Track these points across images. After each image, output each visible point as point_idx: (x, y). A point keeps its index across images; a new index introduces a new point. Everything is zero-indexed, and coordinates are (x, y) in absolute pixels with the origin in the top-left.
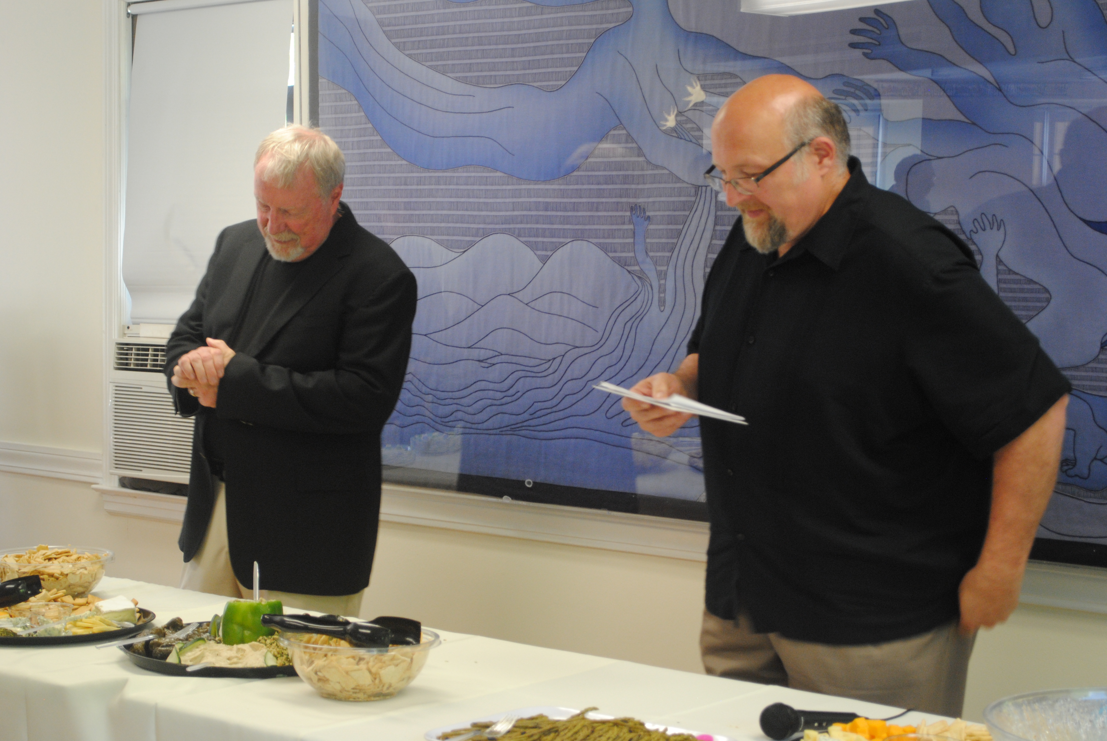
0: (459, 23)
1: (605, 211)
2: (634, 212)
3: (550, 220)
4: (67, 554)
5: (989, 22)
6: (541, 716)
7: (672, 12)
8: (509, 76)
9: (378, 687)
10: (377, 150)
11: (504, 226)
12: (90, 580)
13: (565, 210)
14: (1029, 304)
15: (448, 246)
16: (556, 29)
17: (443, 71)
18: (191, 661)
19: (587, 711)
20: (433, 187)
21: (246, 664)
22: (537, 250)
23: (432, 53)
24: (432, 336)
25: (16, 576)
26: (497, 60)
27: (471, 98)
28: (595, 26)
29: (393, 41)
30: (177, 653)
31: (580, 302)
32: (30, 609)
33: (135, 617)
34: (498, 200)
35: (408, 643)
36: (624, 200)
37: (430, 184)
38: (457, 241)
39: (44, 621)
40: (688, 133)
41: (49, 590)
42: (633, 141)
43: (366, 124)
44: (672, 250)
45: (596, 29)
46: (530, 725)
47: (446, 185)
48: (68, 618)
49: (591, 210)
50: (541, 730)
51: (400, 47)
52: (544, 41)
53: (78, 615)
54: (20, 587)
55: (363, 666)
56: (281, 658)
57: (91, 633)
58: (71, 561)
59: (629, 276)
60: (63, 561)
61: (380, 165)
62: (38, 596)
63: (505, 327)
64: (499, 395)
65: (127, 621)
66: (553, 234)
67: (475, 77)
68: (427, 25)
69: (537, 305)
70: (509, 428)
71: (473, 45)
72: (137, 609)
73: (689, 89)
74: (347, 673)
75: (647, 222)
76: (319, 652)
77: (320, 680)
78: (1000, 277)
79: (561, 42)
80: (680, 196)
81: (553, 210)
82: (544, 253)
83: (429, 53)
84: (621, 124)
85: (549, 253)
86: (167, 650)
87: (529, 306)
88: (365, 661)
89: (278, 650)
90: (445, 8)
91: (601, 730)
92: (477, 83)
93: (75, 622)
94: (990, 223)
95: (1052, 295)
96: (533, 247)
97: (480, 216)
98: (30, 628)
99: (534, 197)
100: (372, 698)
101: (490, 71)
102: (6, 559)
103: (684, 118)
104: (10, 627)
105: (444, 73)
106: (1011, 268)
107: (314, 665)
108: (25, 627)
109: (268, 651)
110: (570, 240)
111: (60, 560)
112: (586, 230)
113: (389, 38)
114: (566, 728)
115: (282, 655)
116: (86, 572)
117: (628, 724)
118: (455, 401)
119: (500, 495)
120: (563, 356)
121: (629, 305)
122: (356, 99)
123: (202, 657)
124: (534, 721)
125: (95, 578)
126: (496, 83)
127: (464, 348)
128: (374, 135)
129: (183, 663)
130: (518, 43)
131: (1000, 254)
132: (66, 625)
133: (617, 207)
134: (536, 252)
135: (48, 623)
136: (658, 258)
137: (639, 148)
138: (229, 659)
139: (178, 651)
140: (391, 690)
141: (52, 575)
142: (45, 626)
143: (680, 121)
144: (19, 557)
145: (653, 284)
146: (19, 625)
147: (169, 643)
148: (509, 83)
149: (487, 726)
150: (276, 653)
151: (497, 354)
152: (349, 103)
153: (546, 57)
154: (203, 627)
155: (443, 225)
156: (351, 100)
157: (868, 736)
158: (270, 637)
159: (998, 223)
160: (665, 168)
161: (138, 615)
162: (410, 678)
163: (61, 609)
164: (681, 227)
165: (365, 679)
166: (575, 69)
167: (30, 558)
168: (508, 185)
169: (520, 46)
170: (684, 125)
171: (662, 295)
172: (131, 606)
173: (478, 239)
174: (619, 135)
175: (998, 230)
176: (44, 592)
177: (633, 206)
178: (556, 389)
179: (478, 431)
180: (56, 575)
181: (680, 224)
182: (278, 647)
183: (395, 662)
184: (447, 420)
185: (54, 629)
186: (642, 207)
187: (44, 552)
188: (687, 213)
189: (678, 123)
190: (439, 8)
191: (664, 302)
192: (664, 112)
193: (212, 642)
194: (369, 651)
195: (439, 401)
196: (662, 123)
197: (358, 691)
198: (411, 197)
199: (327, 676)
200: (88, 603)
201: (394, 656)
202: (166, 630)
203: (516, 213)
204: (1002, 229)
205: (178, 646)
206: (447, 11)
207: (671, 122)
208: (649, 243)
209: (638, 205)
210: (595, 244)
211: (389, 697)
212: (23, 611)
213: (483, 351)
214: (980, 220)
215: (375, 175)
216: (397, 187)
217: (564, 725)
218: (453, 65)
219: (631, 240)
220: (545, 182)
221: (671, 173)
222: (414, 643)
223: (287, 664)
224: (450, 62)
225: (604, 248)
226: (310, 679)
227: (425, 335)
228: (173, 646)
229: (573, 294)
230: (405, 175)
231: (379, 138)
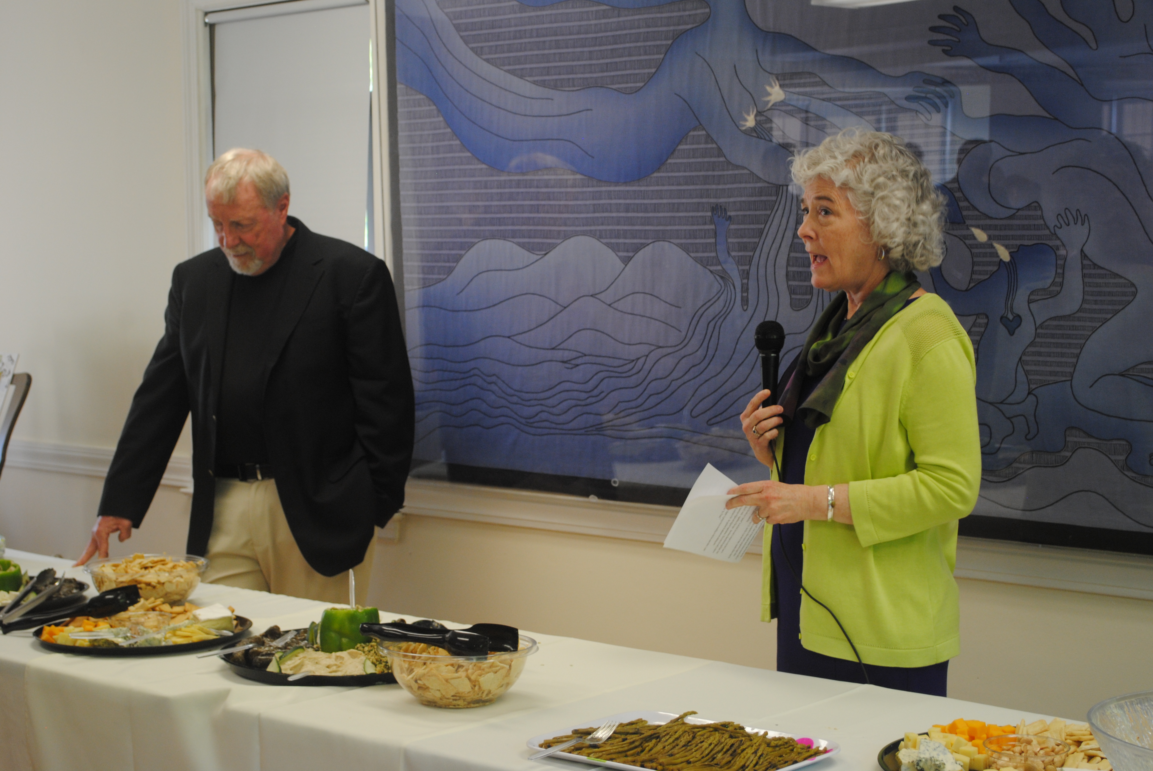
0: (535, 27)
1: (686, 211)
2: (715, 212)
3: (630, 221)
4: (163, 562)
5: (1070, 17)
6: (640, 721)
7: (750, 12)
8: (587, 78)
9: (478, 694)
10: (457, 155)
11: (585, 228)
12: (187, 587)
13: (646, 211)
14: (1115, 298)
15: (530, 248)
16: (633, 31)
17: (521, 75)
18: (291, 670)
19: (686, 715)
20: (513, 190)
21: (346, 672)
22: (619, 251)
23: (509, 57)
24: (515, 338)
25: (114, 586)
26: (575, 63)
27: (550, 101)
28: (672, 28)
29: (471, 45)
30: (277, 662)
31: (662, 302)
32: (129, 618)
33: (232, 624)
34: (579, 202)
35: (506, 650)
36: (704, 200)
37: (511, 187)
38: (539, 243)
39: (144, 631)
40: (768, 133)
41: (147, 599)
42: (713, 141)
43: (445, 128)
44: (754, 250)
45: (674, 30)
46: (631, 731)
47: (526, 187)
48: (167, 627)
49: (672, 212)
50: (642, 736)
51: (478, 52)
52: (621, 43)
53: (177, 625)
54: (119, 598)
55: (462, 673)
56: (380, 665)
57: (190, 642)
58: (167, 570)
59: (712, 276)
60: (160, 570)
61: (460, 170)
62: (137, 605)
63: (588, 327)
64: (584, 395)
65: (225, 629)
66: (634, 235)
67: (553, 80)
68: (503, 30)
69: (620, 305)
70: (594, 428)
71: (550, 49)
72: (234, 617)
73: (768, 88)
74: (447, 681)
75: (728, 222)
76: (418, 661)
77: (420, 688)
78: (1085, 271)
79: (639, 44)
80: (761, 196)
81: (634, 212)
82: (625, 254)
83: (506, 57)
84: (701, 124)
85: (631, 254)
86: (267, 659)
87: (612, 307)
88: (464, 669)
89: (377, 657)
90: (521, 12)
91: (702, 735)
92: (555, 86)
93: (174, 631)
94: (1074, 218)
95: (1138, 289)
96: (615, 248)
97: (561, 218)
98: (131, 638)
99: (615, 198)
100: (472, 705)
101: (568, 74)
102: (103, 569)
103: (763, 118)
104: (111, 637)
105: (521, 77)
106: (1095, 262)
107: (414, 674)
108: (125, 638)
109: (367, 658)
110: (650, 241)
111: (157, 568)
112: (667, 230)
113: (466, 43)
114: (668, 734)
115: (380, 662)
116: (182, 580)
117: (728, 729)
118: (540, 402)
119: (587, 495)
120: (647, 356)
121: (712, 305)
122: (435, 104)
123: (301, 665)
124: (634, 726)
125: (191, 586)
126: (574, 86)
127: (548, 349)
128: (453, 140)
129: (283, 672)
130: (595, 45)
131: (1084, 249)
132: (166, 634)
133: (698, 207)
134: (617, 253)
135: (147, 633)
136: (740, 257)
137: (719, 149)
138: (328, 667)
139: (278, 660)
140: (490, 696)
141: (148, 584)
142: (146, 636)
143: (760, 121)
144: (116, 566)
145: (736, 284)
146: (120, 636)
147: (269, 652)
148: (587, 85)
149: (588, 733)
150: (375, 661)
151: (580, 354)
152: (428, 108)
153: (624, 59)
154: (301, 634)
155: (524, 228)
156: (429, 105)
157: (967, 737)
158: (368, 644)
159: (1082, 218)
160: (746, 168)
161: (235, 622)
162: (508, 684)
163: (160, 618)
164: (762, 226)
165: (464, 687)
166: (653, 70)
167: (126, 567)
168: (588, 187)
169: (597, 48)
170: (764, 125)
171: (745, 294)
172: (228, 614)
173: (559, 241)
174: (699, 136)
175: (1082, 225)
176: (142, 601)
177: (714, 206)
178: (640, 389)
179: (564, 432)
180: (154, 584)
181: (761, 224)
182: (376, 654)
183: (494, 669)
184: (532, 420)
185: (154, 639)
186: (723, 207)
187: (139, 561)
188: (768, 212)
189: (758, 123)
190: (515, 13)
191: (747, 301)
192: (743, 112)
193: (310, 650)
194: (468, 659)
195: (524, 403)
196: (742, 123)
197: (458, 698)
198: (492, 200)
199: (428, 684)
200: (185, 611)
201: (493, 663)
202: (264, 639)
203: (597, 215)
204: (1086, 224)
205: (278, 655)
206: (524, 15)
207: (750, 121)
208: (731, 242)
209: (719, 205)
210: (677, 245)
211: (488, 703)
212: (122, 621)
213: (566, 352)
214: (1064, 215)
215: (455, 179)
216: (477, 191)
217: (665, 731)
218: (531, 69)
219: (713, 240)
220: (625, 183)
221: (752, 173)
222: (512, 649)
223: (386, 671)
224: (528, 66)
225: (686, 248)
226: (410, 688)
227: (509, 337)
228: (273, 655)
229: (655, 294)
230: (485, 179)
231: (458, 142)
